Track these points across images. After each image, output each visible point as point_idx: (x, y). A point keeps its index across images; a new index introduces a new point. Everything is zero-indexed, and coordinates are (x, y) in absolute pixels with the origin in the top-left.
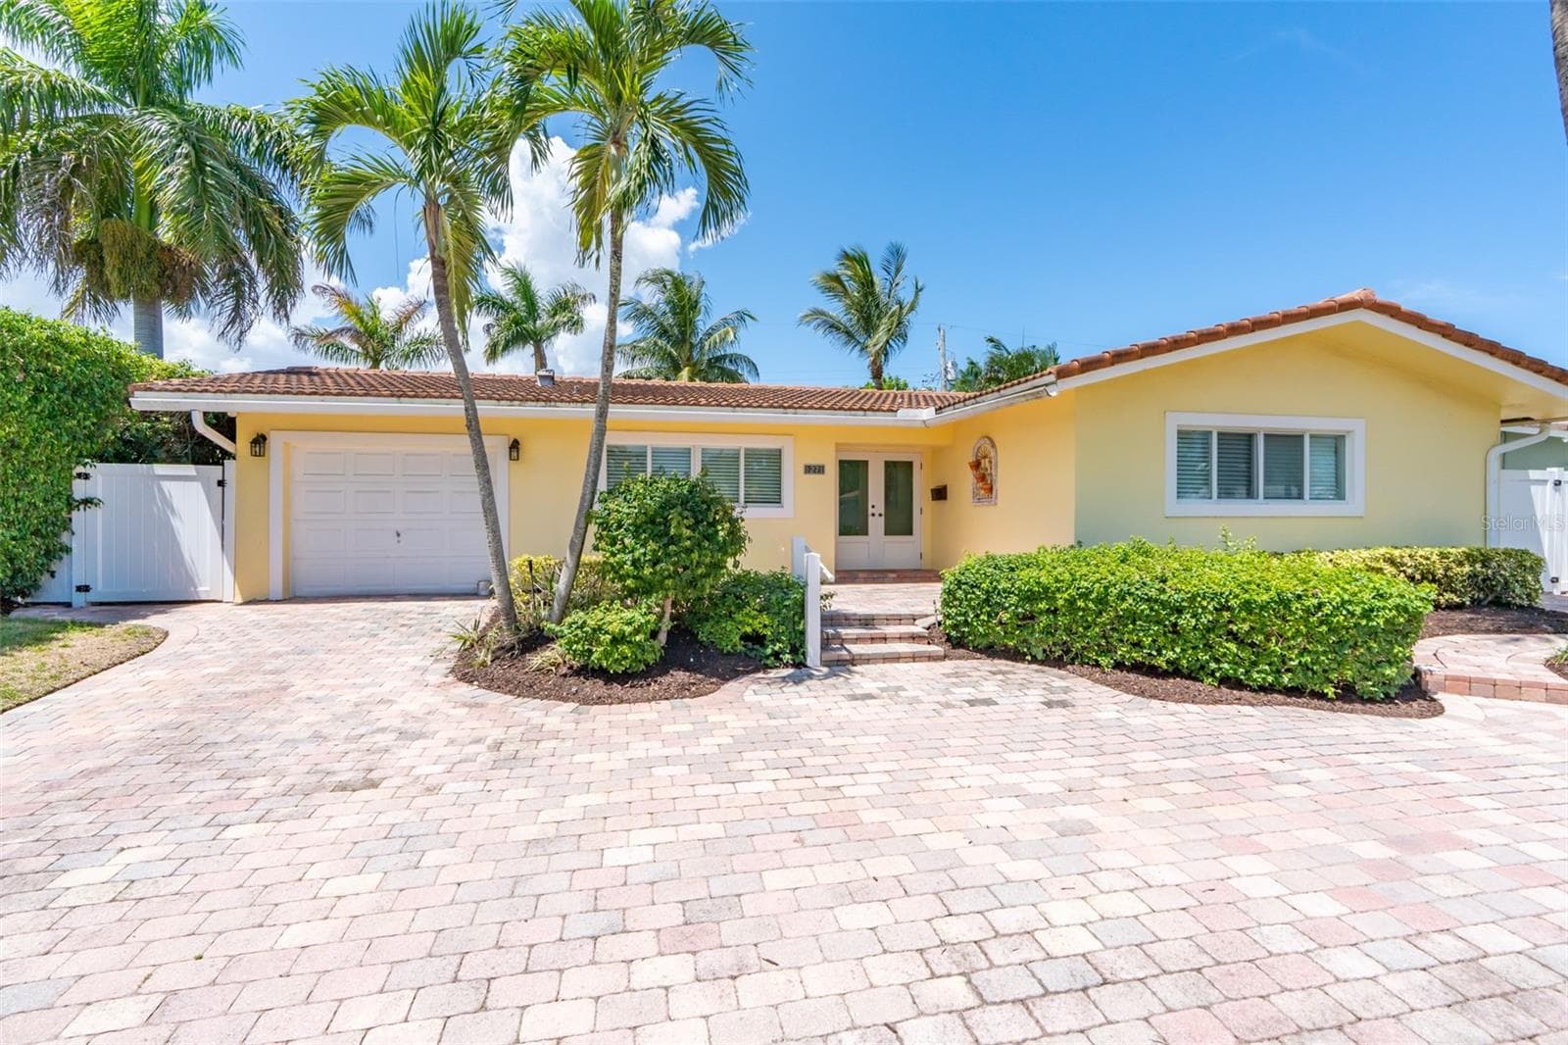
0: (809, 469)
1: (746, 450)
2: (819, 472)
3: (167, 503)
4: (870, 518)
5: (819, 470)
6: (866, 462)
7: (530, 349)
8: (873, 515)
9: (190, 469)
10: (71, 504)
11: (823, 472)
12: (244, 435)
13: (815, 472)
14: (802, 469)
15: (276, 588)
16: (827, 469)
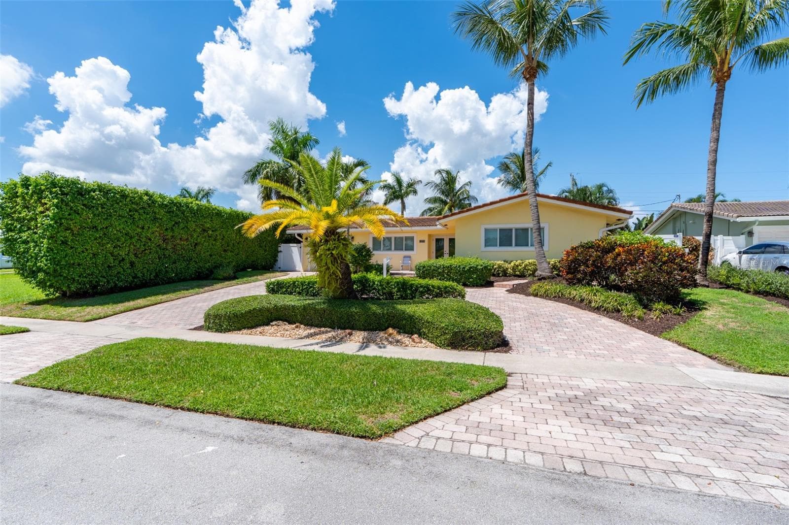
1: (405, 237)
3: (292, 251)
5: (423, 241)
6: (443, 239)
7: (400, 201)
8: (445, 253)
9: (295, 245)
10: (278, 252)
12: (304, 237)
15: (309, 268)
16: (425, 241)
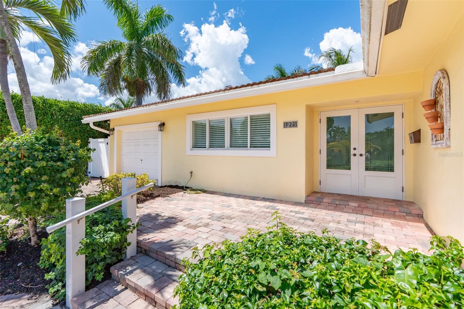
0: (287, 125)
1: (251, 116)
2: (293, 126)
3: (100, 150)
4: (352, 157)
8: (355, 155)
9: (103, 140)
11: (296, 126)
13: (290, 126)
14: (282, 125)
16: (299, 124)
